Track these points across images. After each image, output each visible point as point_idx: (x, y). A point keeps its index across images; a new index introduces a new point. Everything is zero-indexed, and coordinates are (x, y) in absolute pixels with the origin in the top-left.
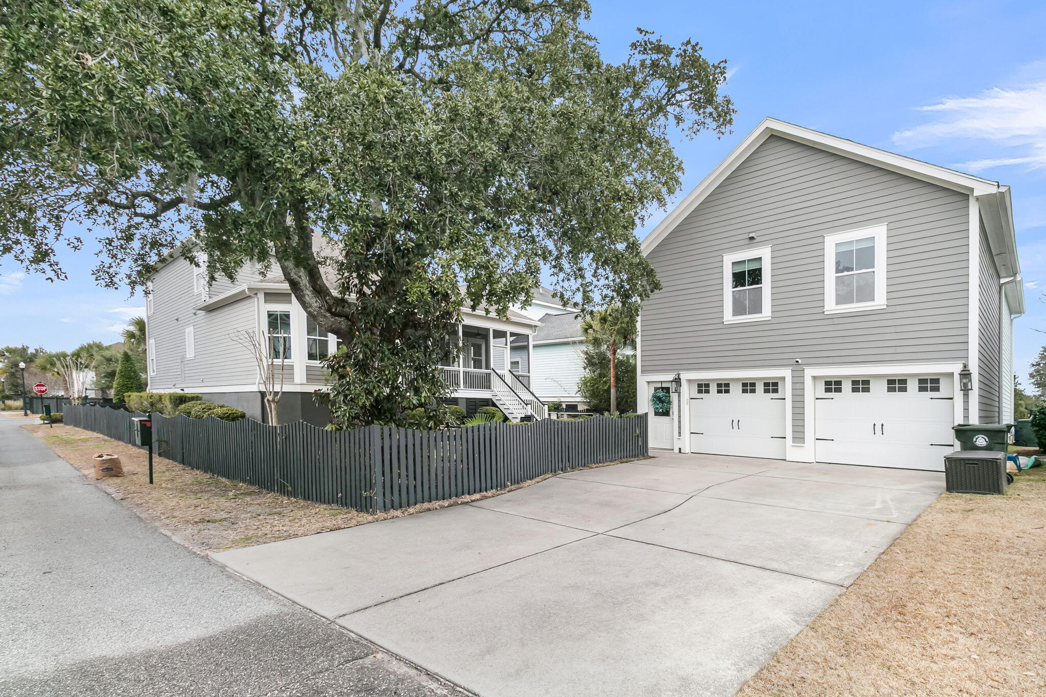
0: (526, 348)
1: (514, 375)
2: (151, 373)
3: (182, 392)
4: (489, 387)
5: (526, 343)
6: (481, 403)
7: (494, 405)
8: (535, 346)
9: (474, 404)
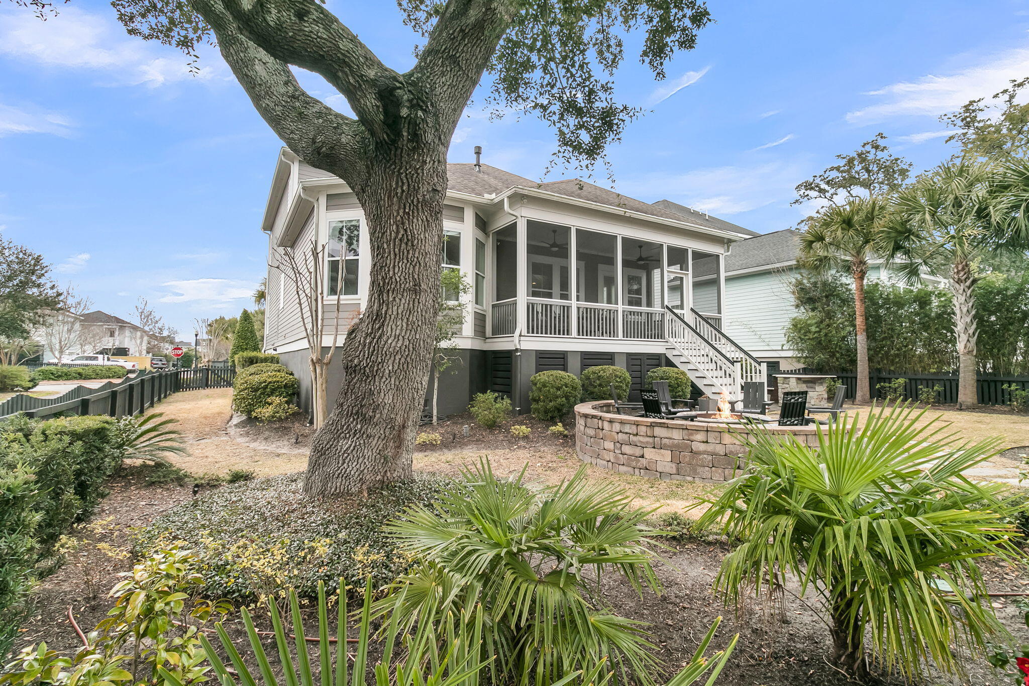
0: (715, 282)
1: (700, 316)
2: (267, 331)
3: (275, 352)
4: (661, 336)
5: (715, 276)
6: (650, 362)
7: (670, 364)
8: (729, 279)
9: (638, 362)
